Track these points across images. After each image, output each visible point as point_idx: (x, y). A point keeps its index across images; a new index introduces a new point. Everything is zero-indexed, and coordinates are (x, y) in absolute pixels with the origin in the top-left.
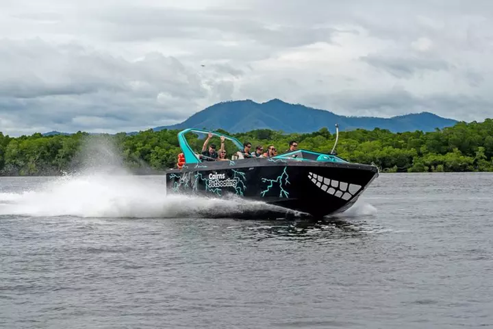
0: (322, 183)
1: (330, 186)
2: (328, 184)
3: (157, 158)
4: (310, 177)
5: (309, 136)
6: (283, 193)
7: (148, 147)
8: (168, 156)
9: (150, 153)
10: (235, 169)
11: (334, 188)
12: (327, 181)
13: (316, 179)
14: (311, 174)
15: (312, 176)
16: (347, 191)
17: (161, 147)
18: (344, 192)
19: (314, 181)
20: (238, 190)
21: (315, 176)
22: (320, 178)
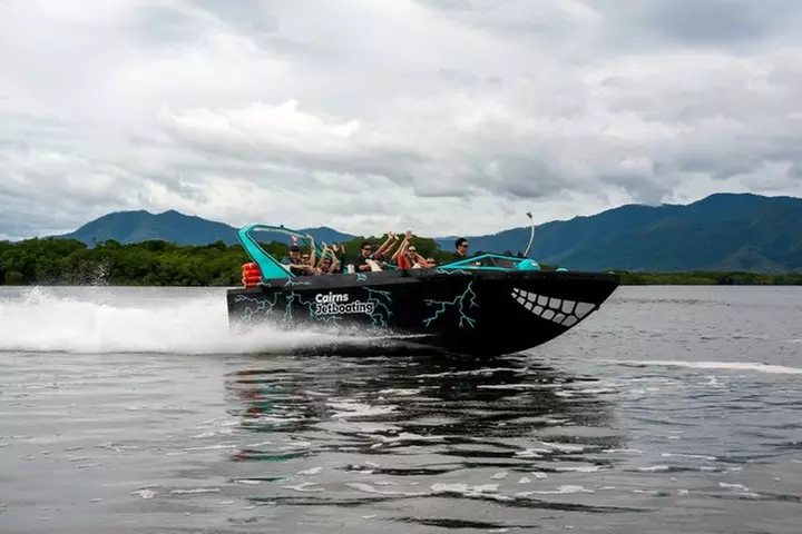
0: (535, 304)
1: (546, 308)
2: (545, 304)
3: (43, 268)
4: (514, 295)
5: (204, 248)
6: (465, 320)
7: (33, 256)
8: (54, 265)
9: (35, 262)
10: (371, 287)
11: (553, 309)
12: (543, 300)
13: (525, 298)
14: (517, 290)
15: (519, 295)
16: (573, 313)
17: (47, 257)
18: (567, 315)
19: (521, 301)
20: (378, 318)
21: (523, 293)
22: (532, 297)
